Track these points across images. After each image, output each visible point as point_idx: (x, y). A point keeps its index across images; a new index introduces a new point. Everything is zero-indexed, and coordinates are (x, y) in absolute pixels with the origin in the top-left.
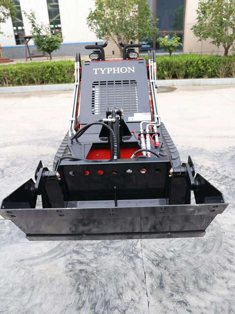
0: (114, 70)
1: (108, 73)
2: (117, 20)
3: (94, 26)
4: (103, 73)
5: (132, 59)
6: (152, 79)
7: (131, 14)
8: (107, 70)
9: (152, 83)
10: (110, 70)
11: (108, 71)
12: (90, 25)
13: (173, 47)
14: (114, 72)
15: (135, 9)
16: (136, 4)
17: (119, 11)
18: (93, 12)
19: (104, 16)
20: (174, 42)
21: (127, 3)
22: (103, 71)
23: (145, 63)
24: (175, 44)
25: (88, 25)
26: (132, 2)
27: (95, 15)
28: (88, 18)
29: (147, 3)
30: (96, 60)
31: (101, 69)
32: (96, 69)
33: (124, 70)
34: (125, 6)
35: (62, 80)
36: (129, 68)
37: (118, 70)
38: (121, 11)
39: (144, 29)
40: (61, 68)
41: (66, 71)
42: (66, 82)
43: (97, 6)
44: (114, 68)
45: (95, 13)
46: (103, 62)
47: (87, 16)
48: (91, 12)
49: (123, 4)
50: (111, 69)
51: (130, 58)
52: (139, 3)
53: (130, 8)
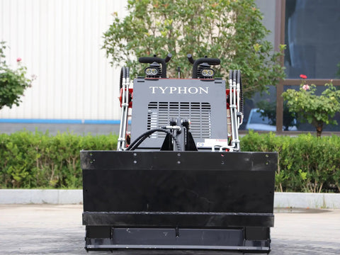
0: (180, 90)
1: (171, 92)
2: (181, 43)
3: (122, 54)
4: (163, 92)
5: (206, 77)
6: (233, 104)
7: (216, 32)
8: (169, 90)
9: (233, 110)
10: (173, 89)
11: (171, 90)
12: (111, 51)
13: (324, 112)
14: (179, 93)
15: (225, 20)
16: (229, 10)
17: (187, 23)
18: (122, 21)
19: (146, 31)
20: (327, 100)
21: (206, 6)
22: (163, 91)
23: (224, 84)
24: (329, 106)
25: (105, 51)
26: (216, 5)
27: (127, 29)
28: (107, 35)
29: (253, 9)
30: (153, 76)
31: (161, 88)
32: (154, 88)
33: (193, 90)
34: (202, 12)
35: (23, 180)
36: (201, 88)
37: (185, 90)
38: (191, 24)
39: (246, 65)
40: (25, 147)
41: (38, 156)
42: (32, 186)
43: (133, 9)
44: (179, 88)
45: (125, 25)
46: (164, 80)
47: (106, 29)
48: (117, 20)
49: (197, 9)
50: (176, 89)
51: (202, 77)
52: (234, 7)
53: (212, 17)
